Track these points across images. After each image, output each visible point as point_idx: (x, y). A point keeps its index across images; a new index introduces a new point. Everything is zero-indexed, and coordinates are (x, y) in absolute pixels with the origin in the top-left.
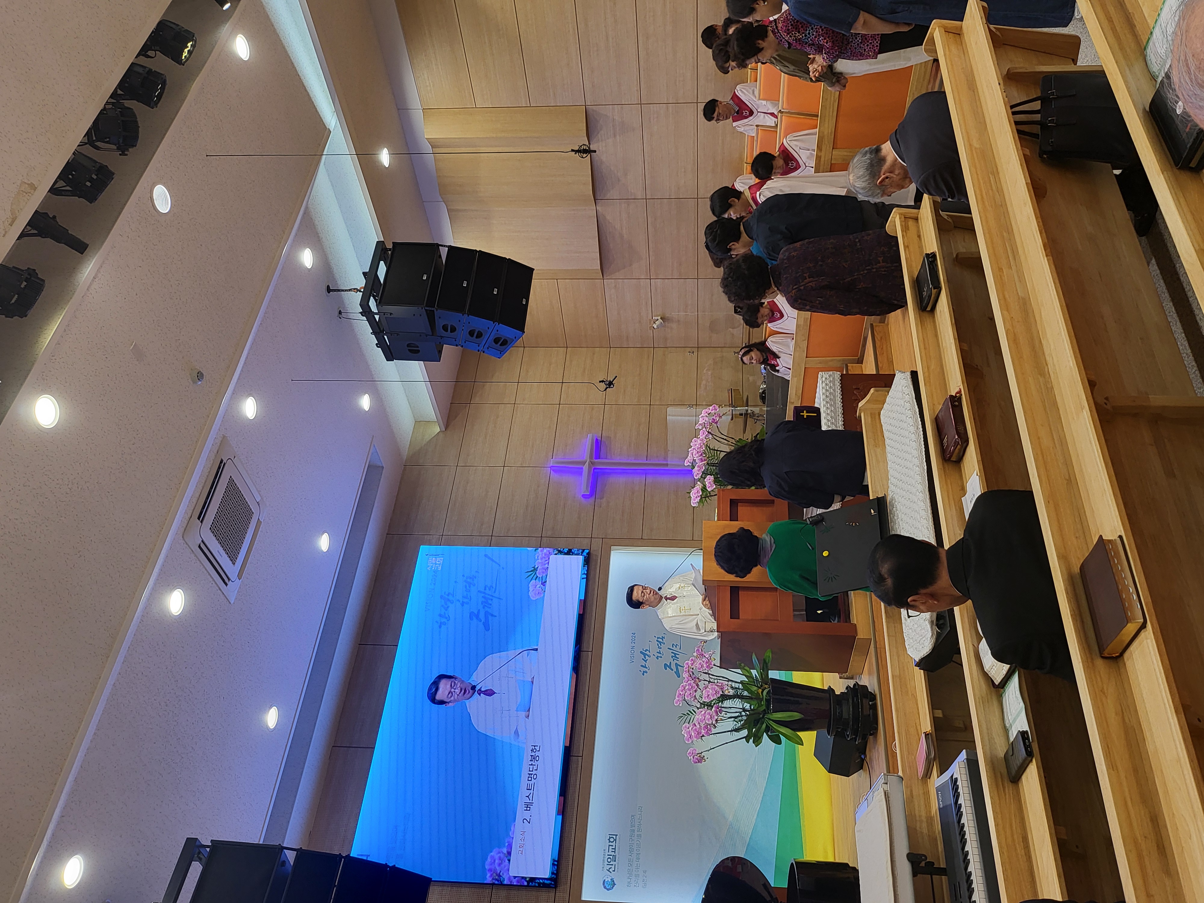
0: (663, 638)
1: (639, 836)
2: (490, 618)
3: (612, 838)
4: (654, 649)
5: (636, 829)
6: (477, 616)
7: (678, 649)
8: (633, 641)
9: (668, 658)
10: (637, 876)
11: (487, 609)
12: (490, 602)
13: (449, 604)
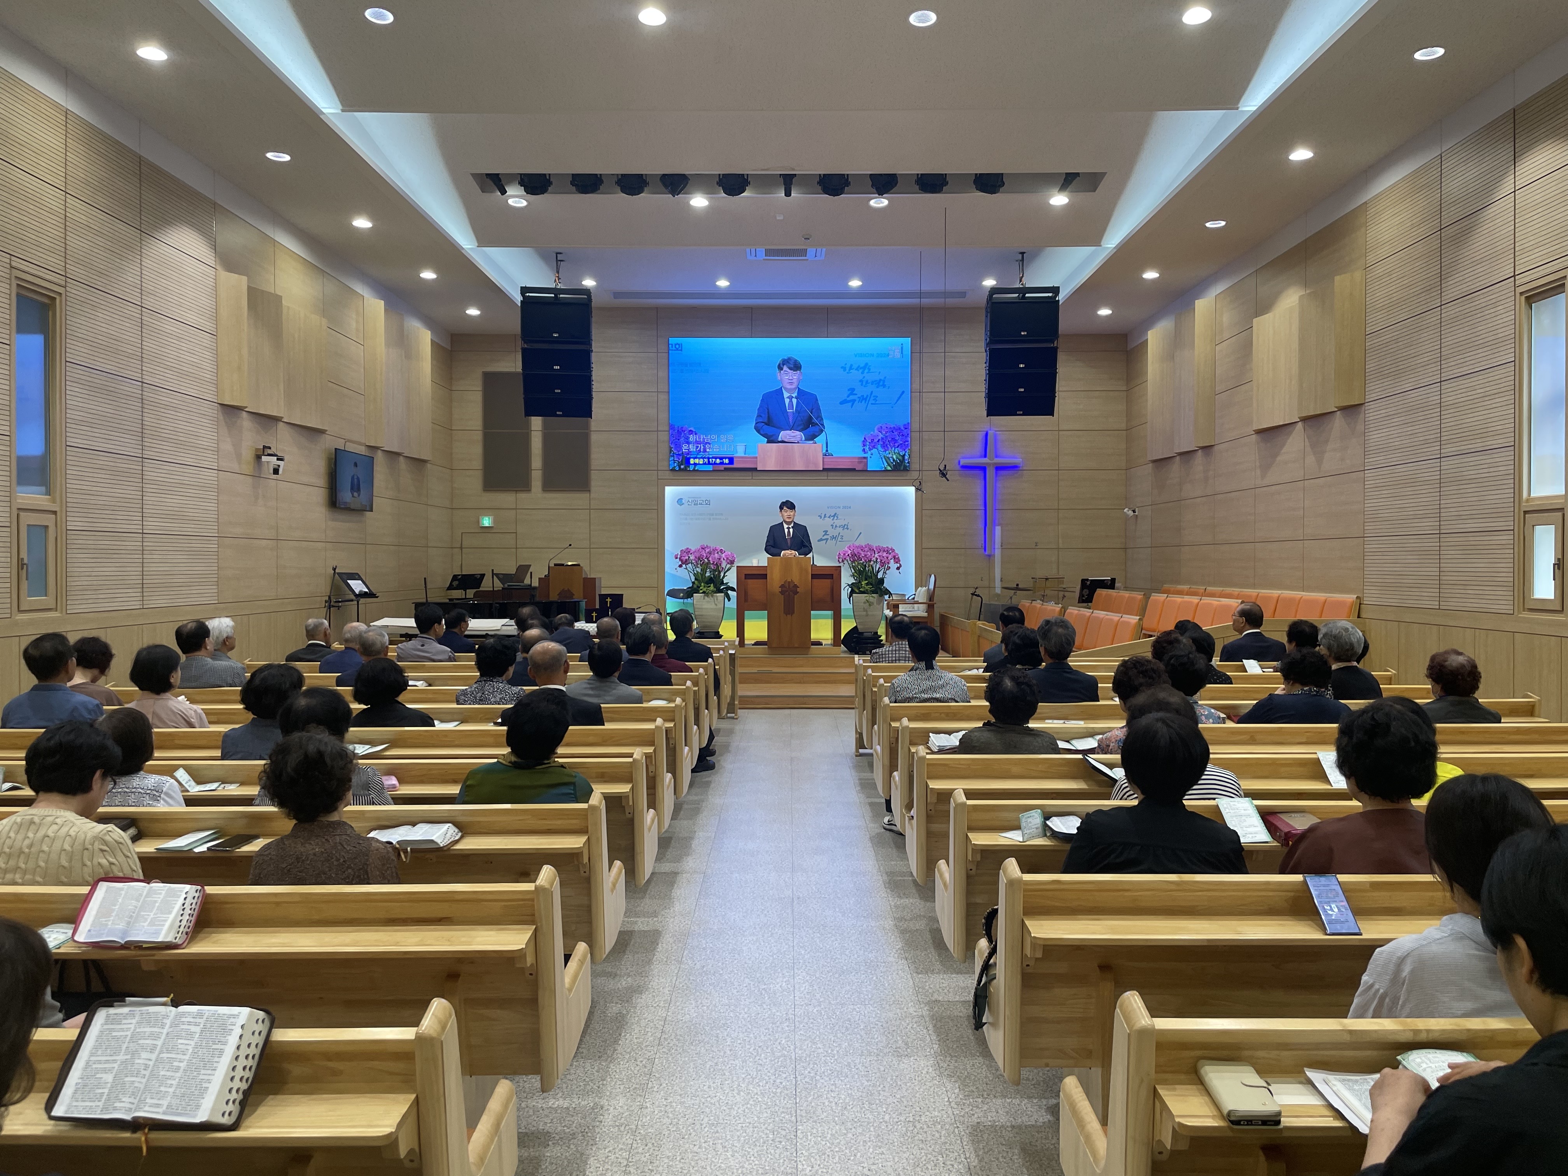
0: (847, 528)
1: (710, 519)
2: (850, 404)
3: (708, 503)
4: (838, 522)
5: (715, 517)
6: (852, 394)
7: (839, 539)
8: (844, 507)
9: (832, 532)
10: (686, 519)
11: (858, 400)
12: (863, 402)
13: (861, 371)
